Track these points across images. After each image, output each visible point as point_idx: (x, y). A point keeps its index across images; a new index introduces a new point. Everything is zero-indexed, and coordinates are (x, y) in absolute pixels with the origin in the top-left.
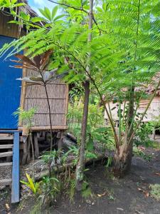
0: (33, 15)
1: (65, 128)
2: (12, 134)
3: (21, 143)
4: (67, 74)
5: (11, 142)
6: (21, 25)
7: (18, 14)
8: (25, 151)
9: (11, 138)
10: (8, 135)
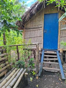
10: (54, 52)
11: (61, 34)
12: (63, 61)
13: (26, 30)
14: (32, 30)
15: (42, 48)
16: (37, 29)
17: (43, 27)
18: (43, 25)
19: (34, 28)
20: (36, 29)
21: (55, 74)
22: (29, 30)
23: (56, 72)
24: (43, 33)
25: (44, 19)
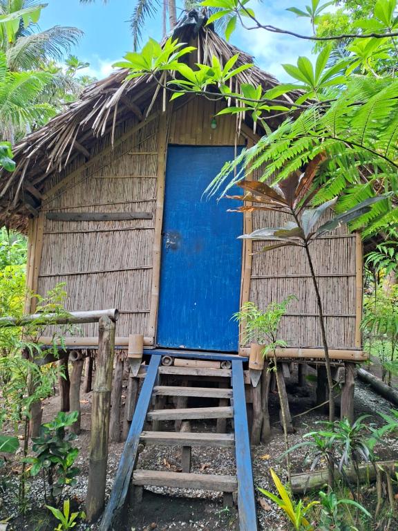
0: (267, 84)
1: (357, 355)
2: (225, 362)
3: (248, 387)
4: (367, 209)
5: (225, 382)
6: (241, 113)
7: (233, 91)
8: (257, 409)
9: (225, 373)
10: (218, 364)
11: (258, 262)
12: (267, 424)
13: (51, 224)
14: (91, 226)
15: (149, 340)
16: (126, 225)
17: (159, 214)
18: (160, 204)
19: (105, 218)
20: (117, 225)
21: (210, 509)
22: (74, 225)
23: (216, 494)
24: (157, 248)
25: (166, 173)
